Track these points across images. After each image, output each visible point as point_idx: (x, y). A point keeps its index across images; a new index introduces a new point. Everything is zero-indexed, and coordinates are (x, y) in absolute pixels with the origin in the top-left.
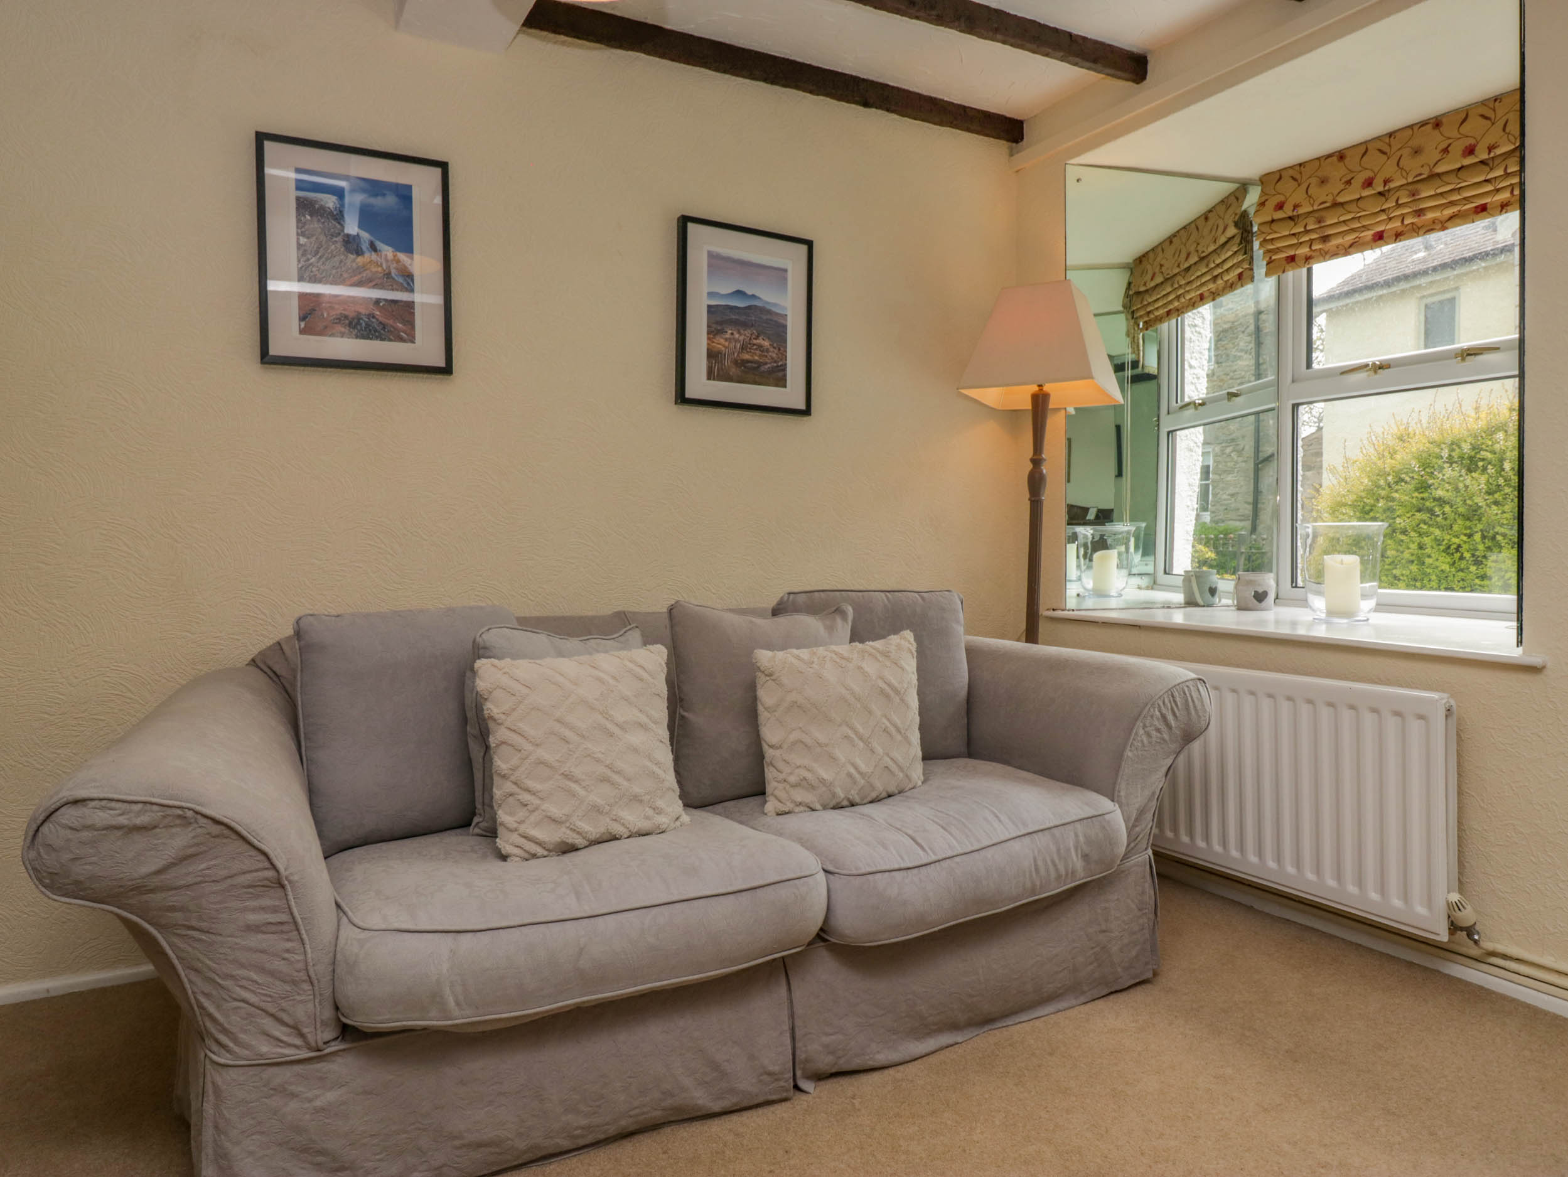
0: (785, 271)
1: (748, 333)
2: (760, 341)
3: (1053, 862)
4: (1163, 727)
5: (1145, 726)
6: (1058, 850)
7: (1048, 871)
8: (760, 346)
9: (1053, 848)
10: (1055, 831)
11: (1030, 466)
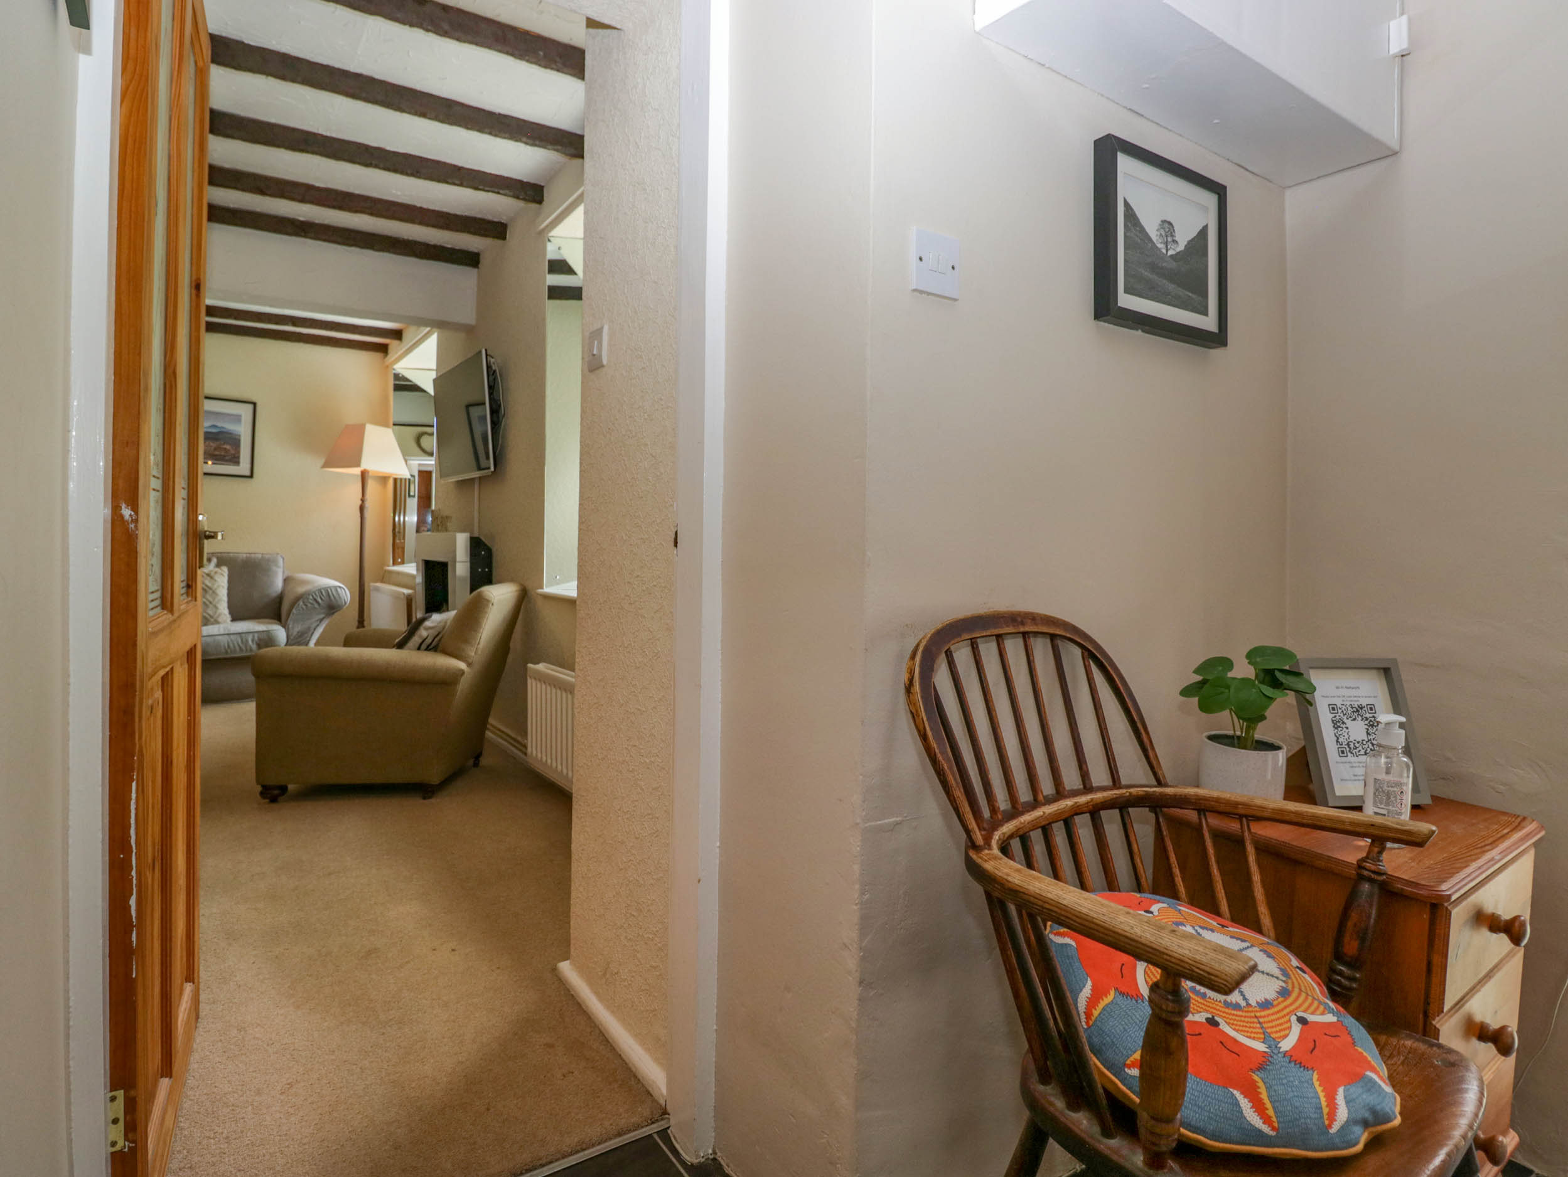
0: (240, 416)
1: (218, 443)
2: (225, 446)
3: (239, 645)
4: (314, 603)
5: (304, 602)
6: (242, 640)
7: (234, 646)
8: (225, 449)
9: (240, 641)
10: (243, 635)
11: (360, 502)
